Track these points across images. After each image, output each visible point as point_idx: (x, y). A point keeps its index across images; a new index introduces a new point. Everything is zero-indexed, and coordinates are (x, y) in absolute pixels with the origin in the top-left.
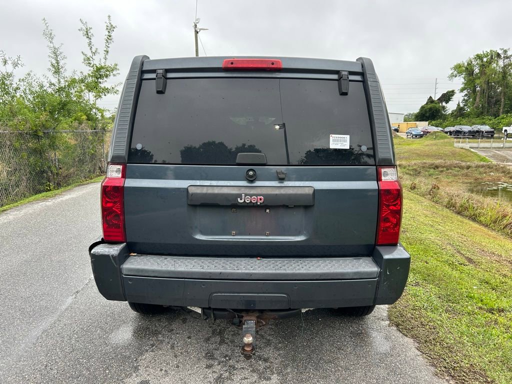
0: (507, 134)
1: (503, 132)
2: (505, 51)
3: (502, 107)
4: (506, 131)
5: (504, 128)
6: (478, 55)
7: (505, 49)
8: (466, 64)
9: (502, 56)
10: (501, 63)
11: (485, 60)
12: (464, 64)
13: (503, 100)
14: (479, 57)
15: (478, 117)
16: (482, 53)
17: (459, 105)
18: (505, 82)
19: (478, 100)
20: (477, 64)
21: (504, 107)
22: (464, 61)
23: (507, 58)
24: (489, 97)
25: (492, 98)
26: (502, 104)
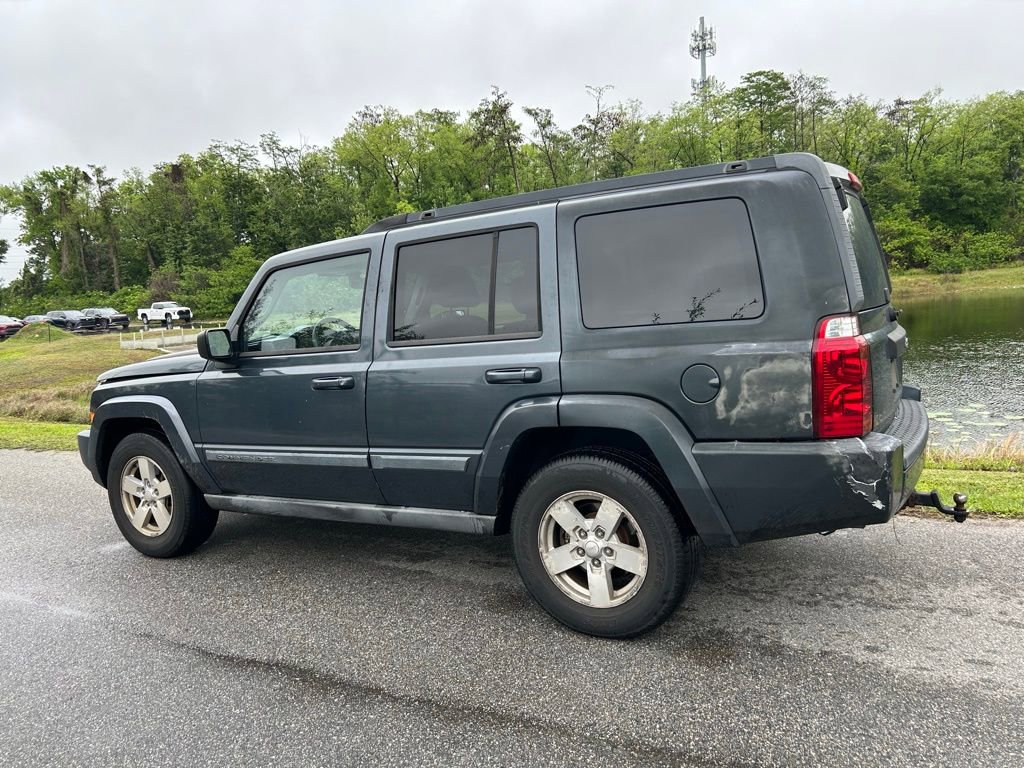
0: (148, 322)
1: (140, 317)
2: (99, 172)
3: (116, 274)
4: (144, 315)
5: (140, 312)
6: (44, 174)
7: (97, 167)
8: (22, 189)
9: (94, 179)
10: (95, 191)
11: (60, 183)
12: (17, 188)
13: (114, 260)
14: (47, 177)
15: (74, 293)
16: (52, 171)
17: (26, 271)
18: (112, 227)
19: (65, 260)
20: (46, 190)
21: (120, 275)
22: (18, 183)
23: (105, 183)
24: (86, 255)
25: (93, 257)
26: (115, 266)
